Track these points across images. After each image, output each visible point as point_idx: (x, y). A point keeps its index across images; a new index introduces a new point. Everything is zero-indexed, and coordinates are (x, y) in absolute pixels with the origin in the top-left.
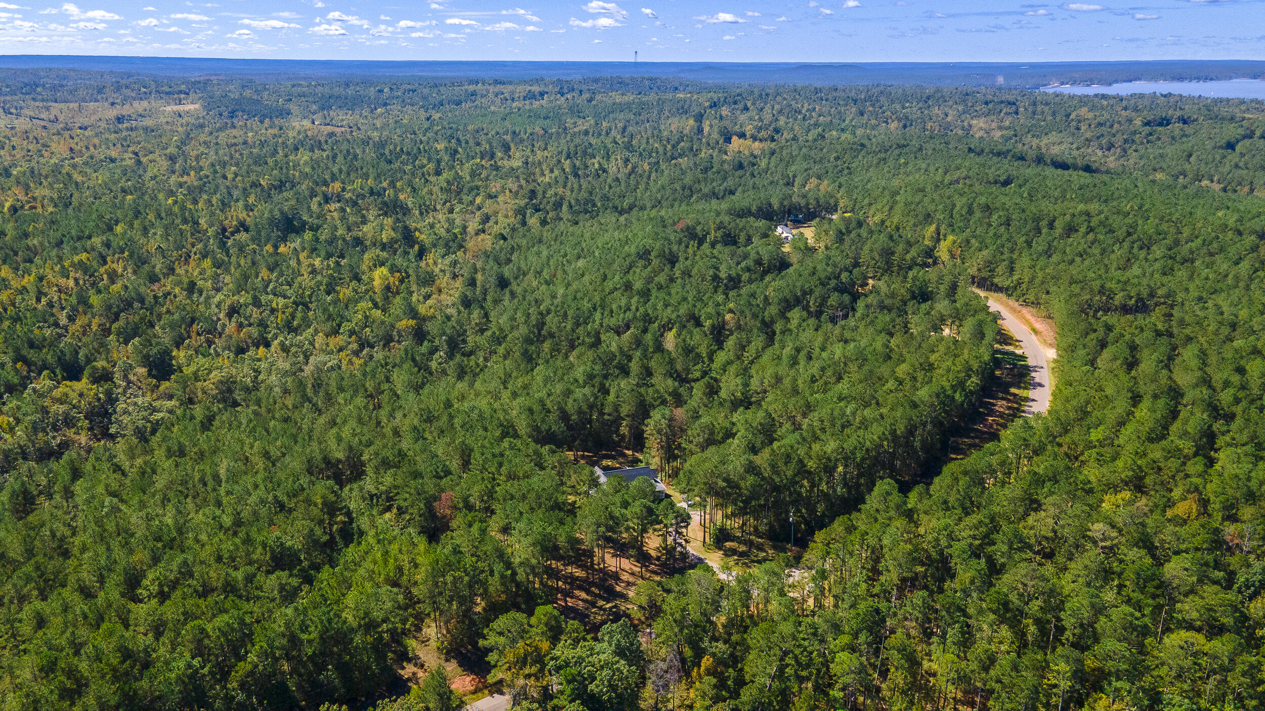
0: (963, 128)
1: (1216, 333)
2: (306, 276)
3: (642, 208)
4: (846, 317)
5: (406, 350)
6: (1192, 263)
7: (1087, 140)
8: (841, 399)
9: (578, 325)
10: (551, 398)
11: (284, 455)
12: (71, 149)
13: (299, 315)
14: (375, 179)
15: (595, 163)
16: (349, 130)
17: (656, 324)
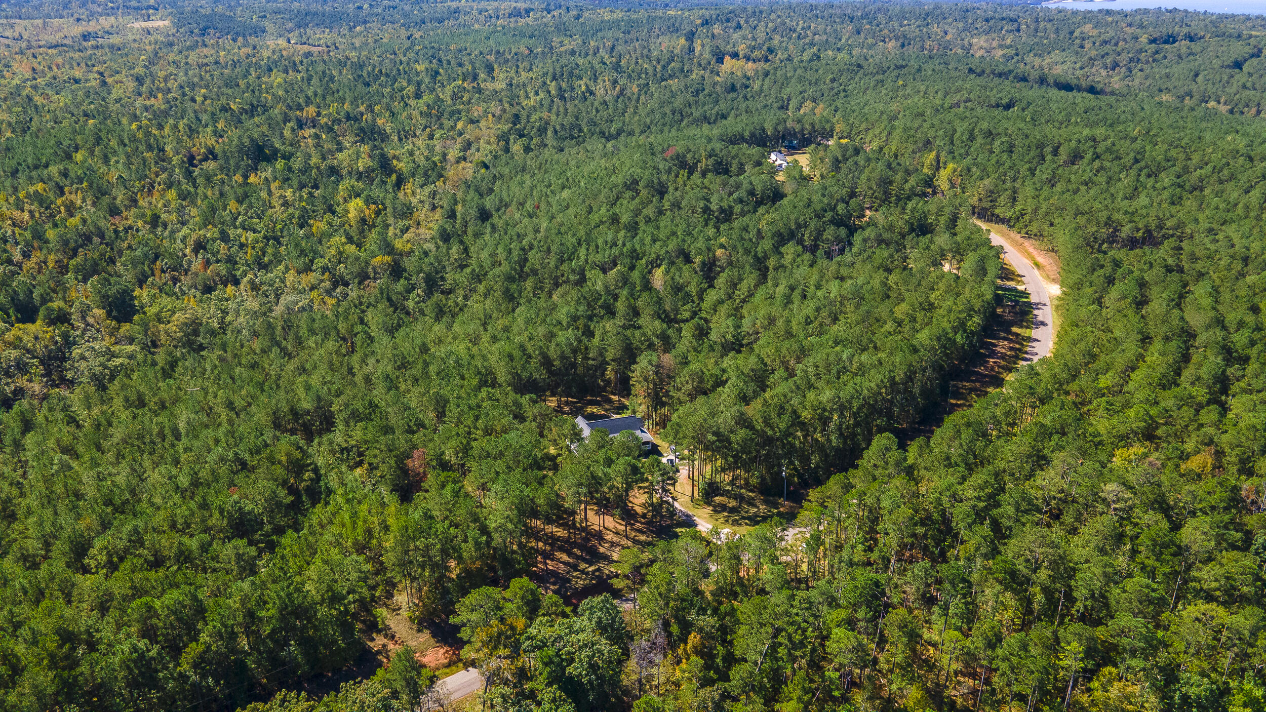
0: (963, 47)
1: (1229, 268)
2: (277, 208)
3: (631, 134)
4: (842, 251)
5: (381, 289)
6: (1202, 191)
7: (1091, 59)
8: (837, 343)
9: (562, 261)
10: (533, 342)
11: (250, 405)
12: (34, 69)
13: (270, 250)
14: (352, 103)
15: (582, 85)
16: (326, 49)
17: (644, 261)
